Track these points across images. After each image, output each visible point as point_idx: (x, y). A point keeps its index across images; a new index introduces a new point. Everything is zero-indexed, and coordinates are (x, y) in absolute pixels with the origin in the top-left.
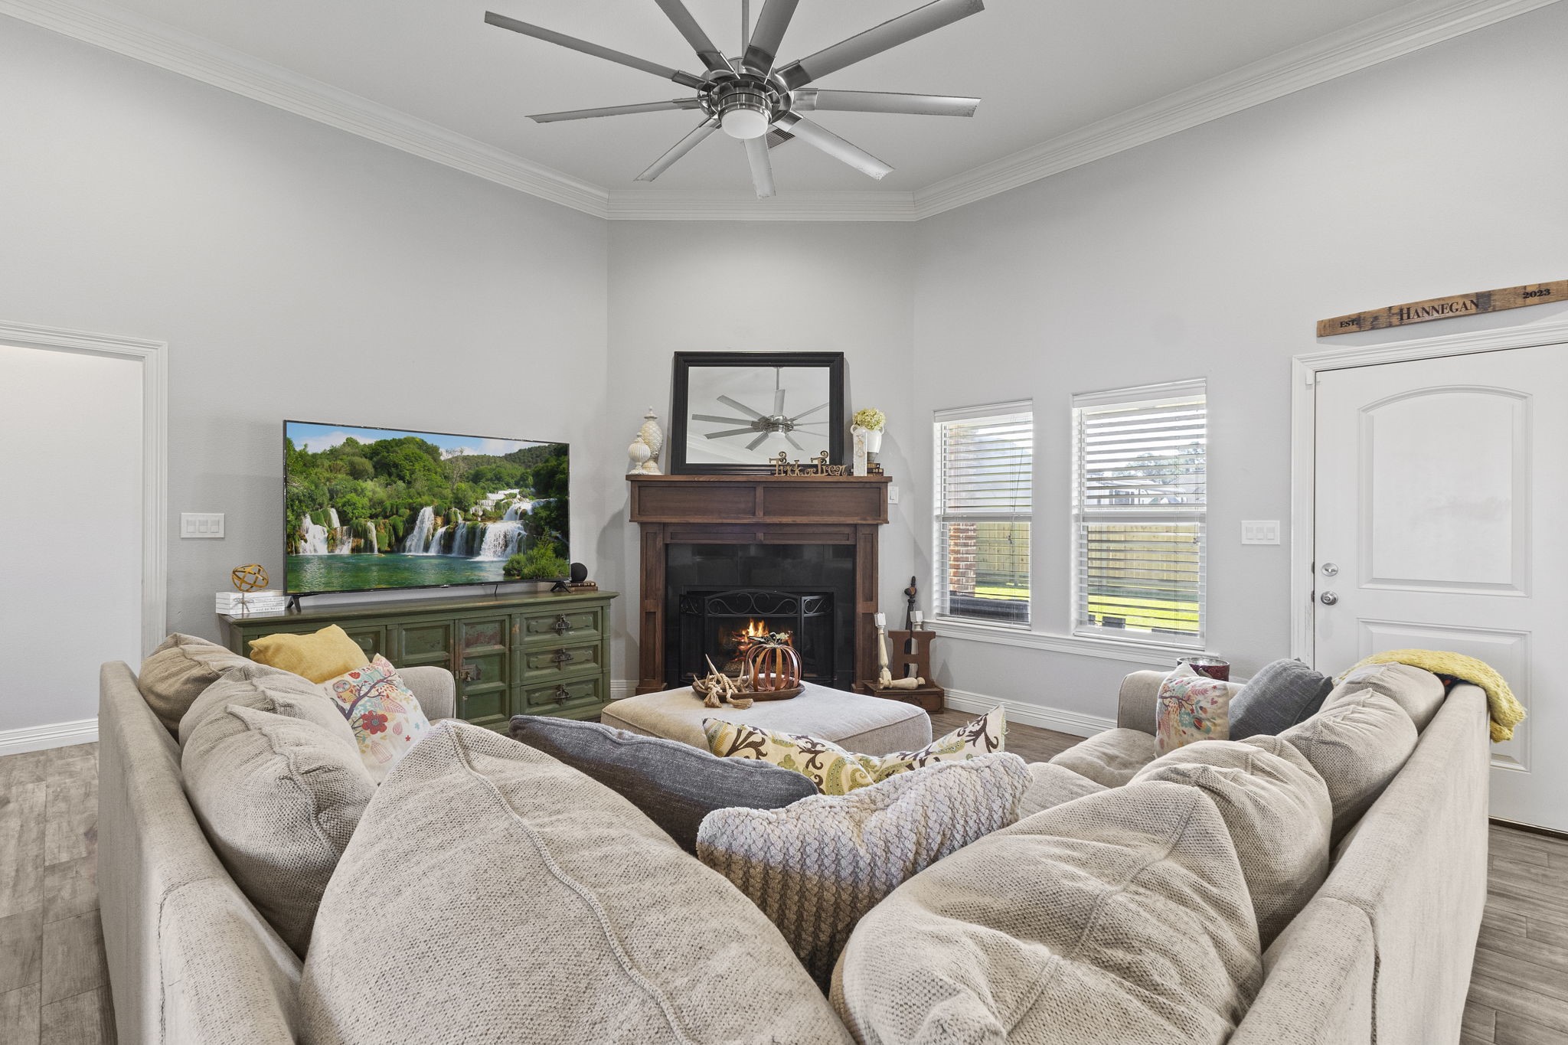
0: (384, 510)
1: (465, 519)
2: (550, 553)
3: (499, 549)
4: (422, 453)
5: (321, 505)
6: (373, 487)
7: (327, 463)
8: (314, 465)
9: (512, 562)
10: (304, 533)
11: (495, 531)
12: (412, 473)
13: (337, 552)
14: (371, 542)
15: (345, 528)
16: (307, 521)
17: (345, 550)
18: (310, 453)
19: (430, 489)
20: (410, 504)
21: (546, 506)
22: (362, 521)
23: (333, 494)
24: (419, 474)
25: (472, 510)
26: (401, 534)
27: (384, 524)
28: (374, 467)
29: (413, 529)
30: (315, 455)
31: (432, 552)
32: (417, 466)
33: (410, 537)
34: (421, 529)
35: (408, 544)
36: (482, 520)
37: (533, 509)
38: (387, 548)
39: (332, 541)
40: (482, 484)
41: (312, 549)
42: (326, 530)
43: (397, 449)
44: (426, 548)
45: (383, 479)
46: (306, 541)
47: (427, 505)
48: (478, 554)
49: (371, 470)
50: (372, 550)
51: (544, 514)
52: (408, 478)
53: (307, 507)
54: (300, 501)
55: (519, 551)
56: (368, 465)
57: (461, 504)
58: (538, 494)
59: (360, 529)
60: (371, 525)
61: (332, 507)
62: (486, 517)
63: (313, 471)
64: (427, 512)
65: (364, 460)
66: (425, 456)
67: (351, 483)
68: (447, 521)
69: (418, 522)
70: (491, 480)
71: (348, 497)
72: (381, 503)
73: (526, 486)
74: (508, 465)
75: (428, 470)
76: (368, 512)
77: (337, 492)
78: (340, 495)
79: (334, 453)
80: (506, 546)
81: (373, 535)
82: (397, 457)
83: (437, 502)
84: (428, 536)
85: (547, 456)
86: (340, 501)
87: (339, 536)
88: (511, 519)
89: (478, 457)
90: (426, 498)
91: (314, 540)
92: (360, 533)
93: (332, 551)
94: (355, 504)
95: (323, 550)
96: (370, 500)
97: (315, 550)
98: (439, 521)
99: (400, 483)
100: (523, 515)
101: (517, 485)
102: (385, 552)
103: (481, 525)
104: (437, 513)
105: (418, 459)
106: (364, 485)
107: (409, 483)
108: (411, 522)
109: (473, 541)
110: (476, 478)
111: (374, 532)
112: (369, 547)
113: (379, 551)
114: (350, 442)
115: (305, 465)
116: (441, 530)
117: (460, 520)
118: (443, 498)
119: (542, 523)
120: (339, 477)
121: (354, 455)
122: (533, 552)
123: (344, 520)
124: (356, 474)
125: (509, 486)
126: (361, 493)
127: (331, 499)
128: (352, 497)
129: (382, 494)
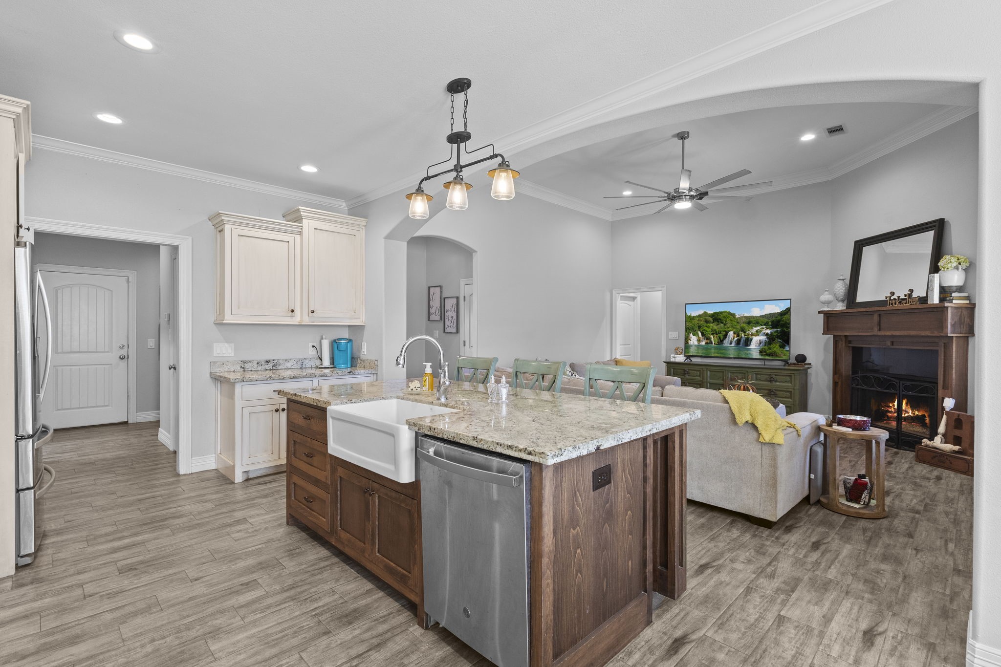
0: (716, 332)
1: (745, 335)
2: (777, 346)
3: (757, 345)
4: (729, 315)
5: (696, 331)
6: (714, 326)
8: (693, 319)
9: (762, 349)
11: (756, 339)
12: (726, 321)
13: (701, 344)
16: (691, 335)
17: (703, 343)
19: (732, 326)
20: (725, 330)
21: (776, 332)
22: (709, 335)
23: (699, 327)
24: (728, 322)
25: (747, 333)
26: (722, 339)
27: (716, 336)
29: (726, 338)
30: (693, 317)
31: (733, 345)
32: (728, 319)
37: (771, 333)
38: (717, 343)
39: (699, 340)
40: (751, 325)
44: (731, 343)
45: (716, 323)
47: (731, 331)
48: (750, 346)
49: (712, 321)
50: (712, 343)
51: (775, 334)
53: (692, 331)
54: (690, 329)
55: (765, 345)
56: (711, 319)
57: (743, 330)
58: (772, 328)
59: (708, 337)
60: (712, 336)
61: (699, 331)
62: (752, 335)
63: (693, 321)
64: (731, 334)
65: (709, 318)
66: (731, 316)
67: (705, 324)
68: (738, 336)
70: (755, 323)
71: (704, 328)
72: (715, 330)
73: (768, 325)
74: (761, 319)
75: (732, 320)
76: (711, 333)
77: (701, 327)
79: (700, 316)
80: (760, 344)
81: (712, 339)
82: (721, 317)
83: (734, 330)
85: (777, 316)
86: (702, 330)
88: (762, 335)
89: (750, 316)
90: (730, 329)
91: (693, 340)
92: (708, 339)
94: (706, 330)
95: (696, 343)
96: (711, 329)
98: (735, 336)
99: (722, 324)
100: (767, 334)
101: (765, 325)
102: (717, 344)
103: (751, 337)
104: (734, 333)
105: (728, 317)
106: (710, 325)
107: (725, 324)
108: (726, 336)
109: (748, 342)
110: (749, 323)
112: (711, 343)
113: (715, 344)
114: (705, 313)
115: (691, 319)
116: (736, 339)
117: (743, 336)
118: (737, 329)
119: (775, 337)
120: (702, 322)
121: (706, 316)
122: (772, 346)
123: (703, 335)
124: (707, 322)
125: (762, 325)
126: (709, 327)
127: (699, 329)
128: (706, 328)
129: (715, 327)
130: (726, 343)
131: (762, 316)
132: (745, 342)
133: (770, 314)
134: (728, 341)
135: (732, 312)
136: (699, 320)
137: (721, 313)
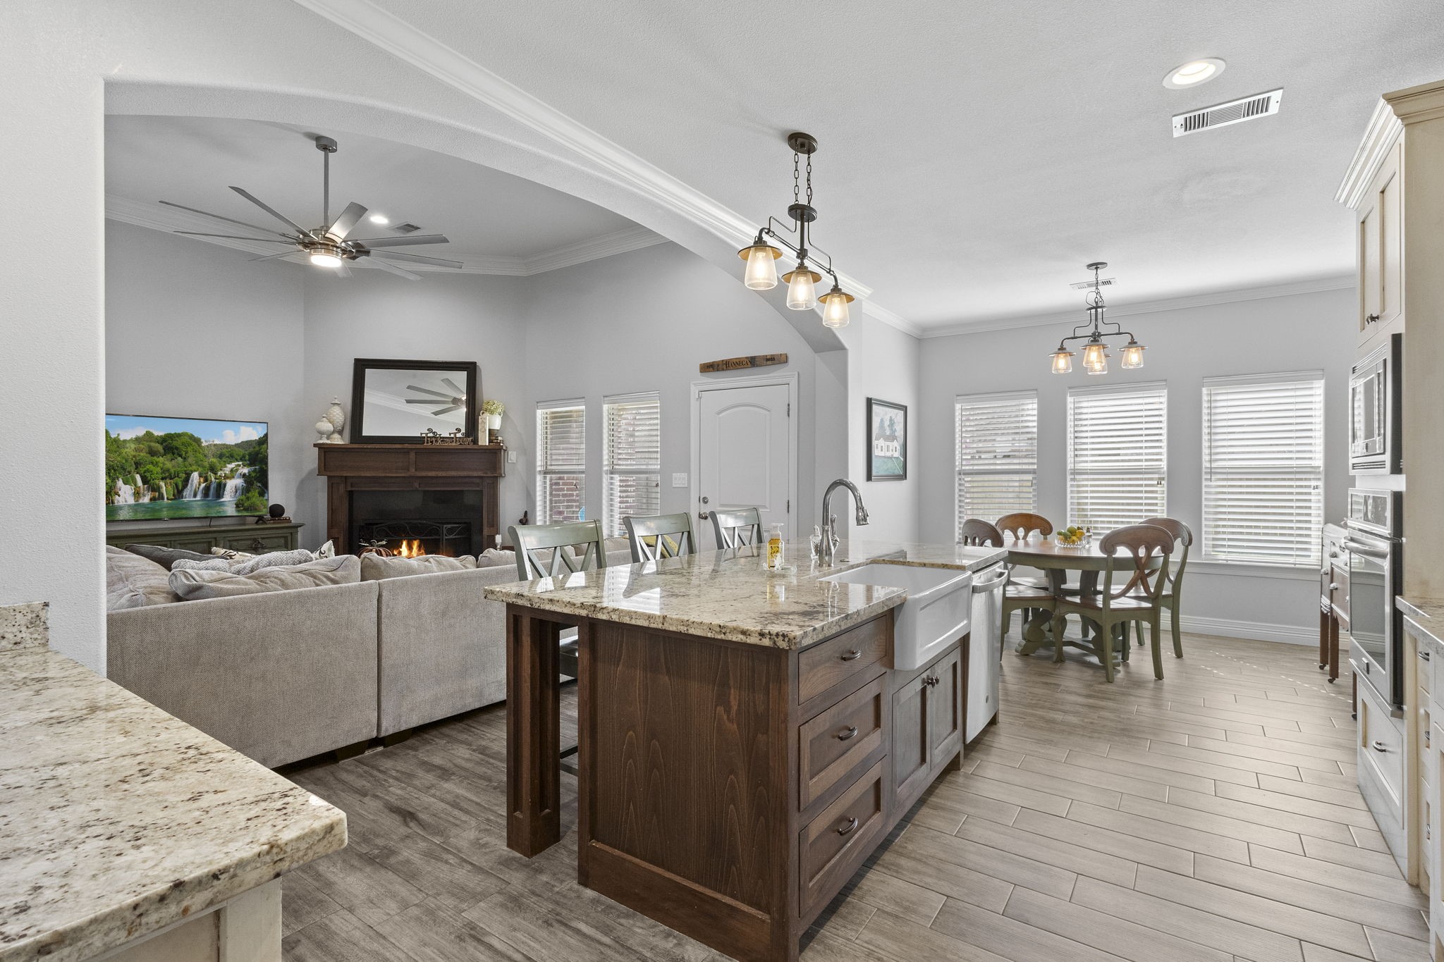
0: (170, 475)
1: (216, 479)
2: (257, 495)
4: (191, 441)
5: (130, 473)
6: (165, 462)
7: (133, 446)
8: (124, 447)
9: (239, 500)
10: (118, 491)
12: (186, 453)
13: (141, 501)
14: (163, 494)
15: (146, 486)
16: (120, 483)
17: (146, 500)
18: (121, 439)
19: (196, 462)
20: (185, 471)
21: (255, 470)
22: (157, 481)
23: (137, 465)
24: (190, 454)
25: (219, 473)
26: (180, 488)
27: (170, 483)
28: (164, 449)
29: (187, 485)
30: (125, 441)
31: (198, 498)
32: (189, 449)
33: (185, 490)
34: (192, 484)
35: (184, 494)
36: (224, 479)
37: (249, 472)
38: (172, 497)
39: (137, 494)
40: (224, 459)
41: (124, 500)
42: (133, 488)
43: (177, 438)
44: (195, 496)
45: (169, 456)
46: (119, 496)
47: (195, 471)
48: (223, 497)
49: (162, 451)
50: (163, 499)
51: (253, 475)
52: (184, 455)
53: (120, 474)
54: (115, 470)
56: (160, 448)
57: (213, 469)
58: (250, 465)
59: (155, 486)
60: (162, 484)
61: (137, 473)
62: (226, 477)
63: (124, 450)
64: (195, 475)
65: (157, 445)
66: (194, 443)
67: (149, 458)
68: (206, 480)
69: (190, 481)
70: (228, 457)
71: (148, 467)
72: (168, 470)
73: (245, 461)
74: (237, 449)
75: (196, 451)
76: (160, 476)
77: (140, 464)
78: (142, 466)
79: (138, 440)
80: (236, 492)
82: (176, 443)
84: (195, 489)
86: (142, 470)
87: (142, 491)
89: (222, 445)
90: (194, 467)
91: (125, 495)
92: (155, 489)
93: (137, 501)
94: (152, 471)
95: (131, 501)
96: (162, 469)
97: (126, 501)
98: (202, 480)
99: (179, 458)
100: (244, 475)
101: (241, 460)
102: (171, 500)
104: (200, 476)
105: (190, 445)
106: (158, 460)
107: (185, 458)
108: (186, 481)
109: (220, 488)
110: (220, 456)
111: (164, 488)
113: (168, 499)
114: (148, 434)
115: (118, 447)
116: (203, 485)
117: (213, 479)
118: (203, 467)
119: (255, 479)
120: (142, 454)
121: (151, 441)
122: (250, 495)
123: (145, 481)
124: (152, 453)
125: (237, 460)
126: (156, 464)
127: (137, 468)
128: (150, 467)
129: (169, 465)
130: (188, 493)
131: (237, 445)
132: (217, 491)
133: (247, 442)
134: (191, 491)
135: (196, 436)
136: (136, 450)
137: (179, 435)
